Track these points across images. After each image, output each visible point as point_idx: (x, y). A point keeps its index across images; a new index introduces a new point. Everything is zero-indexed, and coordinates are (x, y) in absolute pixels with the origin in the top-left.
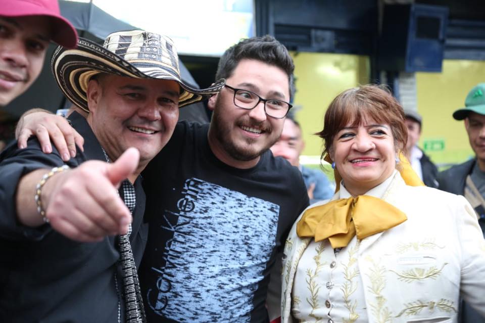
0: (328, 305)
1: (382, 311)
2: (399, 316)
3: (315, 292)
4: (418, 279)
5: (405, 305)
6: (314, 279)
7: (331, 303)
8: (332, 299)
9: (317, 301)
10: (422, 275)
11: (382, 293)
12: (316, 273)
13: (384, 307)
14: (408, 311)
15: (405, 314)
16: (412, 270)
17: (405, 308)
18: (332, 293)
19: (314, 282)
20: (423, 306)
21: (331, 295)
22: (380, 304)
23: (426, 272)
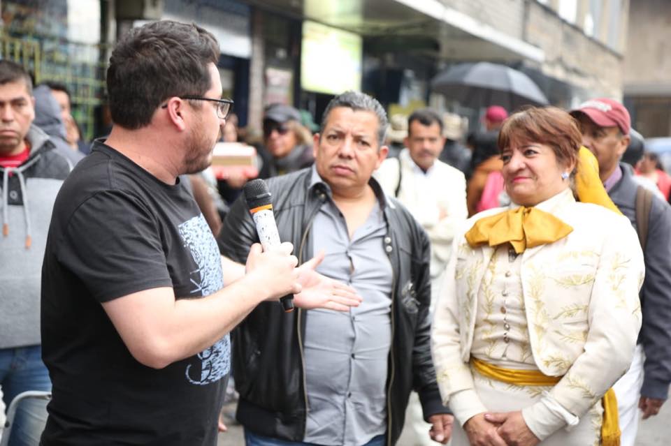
0: (503, 311)
1: (540, 314)
2: (555, 318)
3: (490, 299)
4: (575, 285)
5: (562, 308)
6: (490, 287)
7: (507, 310)
8: (508, 306)
9: (493, 307)
10: (579, 281)
11: (540, 298)
12: (491, 283)
13: (542, 309)
14: (565, 313)
15: (562, 316)
16: (569, 277)
17: (562, 311)
18: (508, 301)
19: (490, 291)
20: (578, 309)
21: (506, 303)
22: (539, 308)
23: (583, 279)
